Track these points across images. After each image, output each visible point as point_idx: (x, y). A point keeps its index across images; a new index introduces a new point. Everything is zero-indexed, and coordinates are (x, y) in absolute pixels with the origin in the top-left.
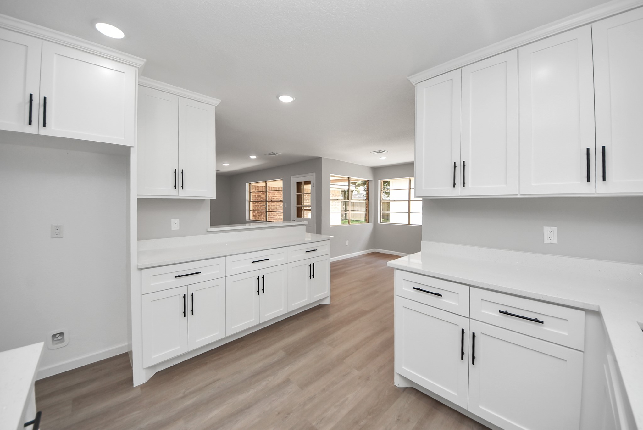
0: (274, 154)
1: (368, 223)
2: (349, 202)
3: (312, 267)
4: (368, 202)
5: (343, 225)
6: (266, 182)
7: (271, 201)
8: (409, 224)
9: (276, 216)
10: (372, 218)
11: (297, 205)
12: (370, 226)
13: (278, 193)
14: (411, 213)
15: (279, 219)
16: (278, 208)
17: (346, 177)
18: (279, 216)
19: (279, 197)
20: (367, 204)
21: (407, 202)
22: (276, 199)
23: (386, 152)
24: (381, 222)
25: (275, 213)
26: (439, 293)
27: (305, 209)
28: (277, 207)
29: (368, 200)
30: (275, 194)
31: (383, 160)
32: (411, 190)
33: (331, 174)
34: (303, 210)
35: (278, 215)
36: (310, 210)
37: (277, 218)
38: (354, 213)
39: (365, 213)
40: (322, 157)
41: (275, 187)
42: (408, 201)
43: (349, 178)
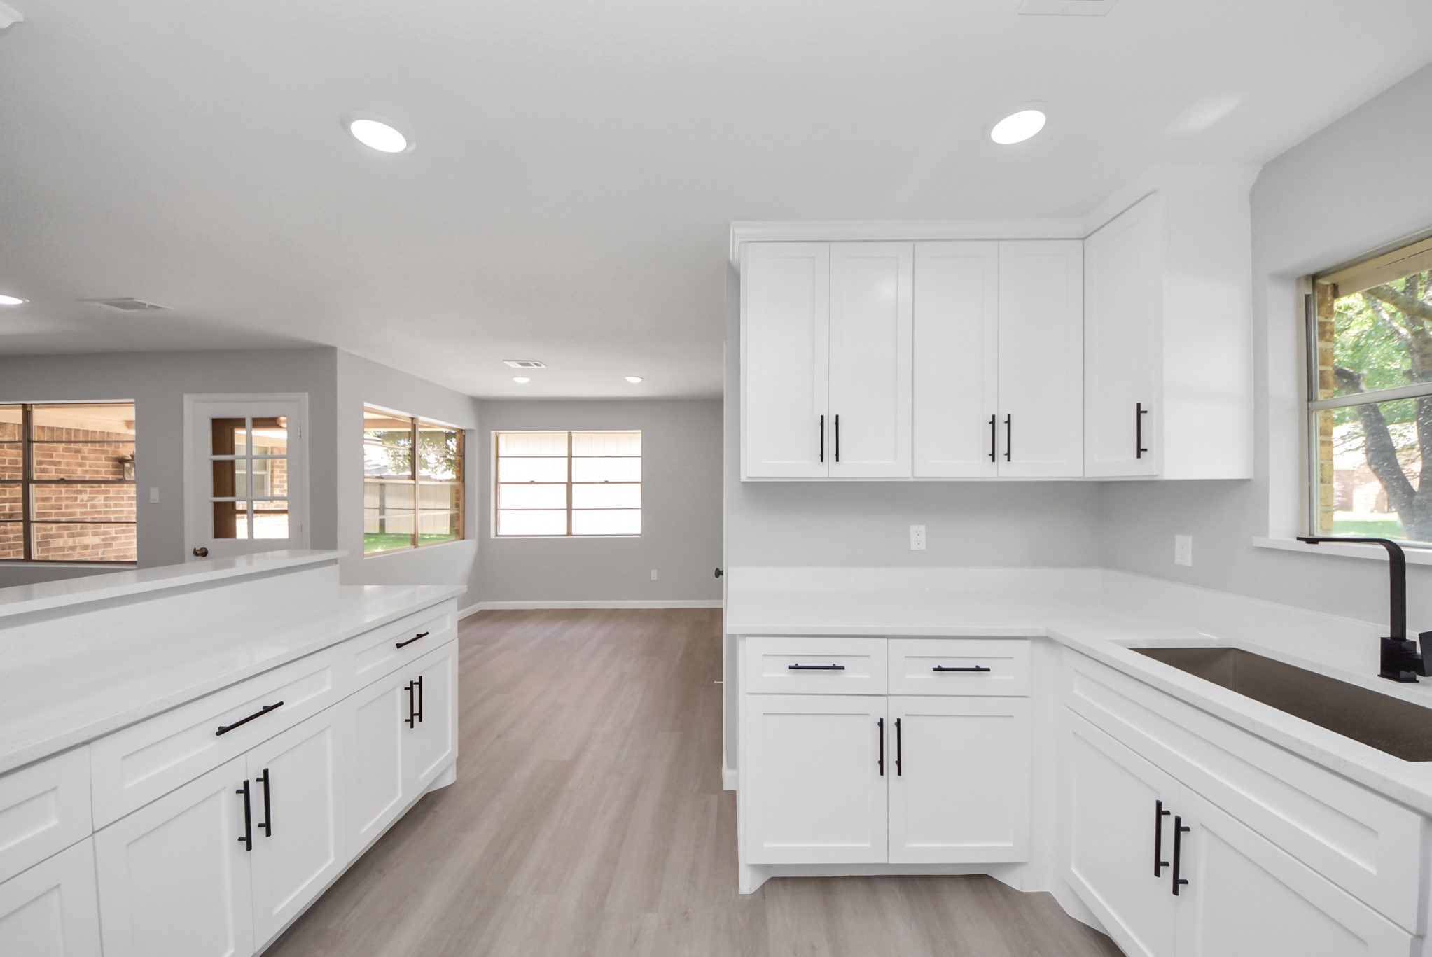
0: (141, 306)
1: (463, 539)
2: (415, 485)
3: (415, 687)
4: (464, 486)
5: (399, 550)
6: (24, 406)
7: (62, 481)
8: (569, 533)
9: (60, 536)
10: (473, 525)
11: (216, 495)
12: (468, 547)
13: (66, 450)
14: (573, 511)
15: (73, 548)
16: (67, 507)
17: (405, 415)
18: (72, 535)
19: (73, 468)
20: (458, 492)
21: (565, 485)
22: (59, 471)
23: (543, 366)
24: (497, 535)
25: (54, 526)
26: (834, 665)
27: (255, 508)
28: (64, 503)
29: (464, 481)
30: (51, 456)
31: (521, 384)
32: (573, 458)
33: (366, 405)
34: (249, 512)
35: (66, 533)
36: (284, 512)
37: (61, 544)
38: (425, 514)
39: (451, 515)
40: (341, 348)
41: (52, 429)
42: (567, 483)
43: (412, 419)
